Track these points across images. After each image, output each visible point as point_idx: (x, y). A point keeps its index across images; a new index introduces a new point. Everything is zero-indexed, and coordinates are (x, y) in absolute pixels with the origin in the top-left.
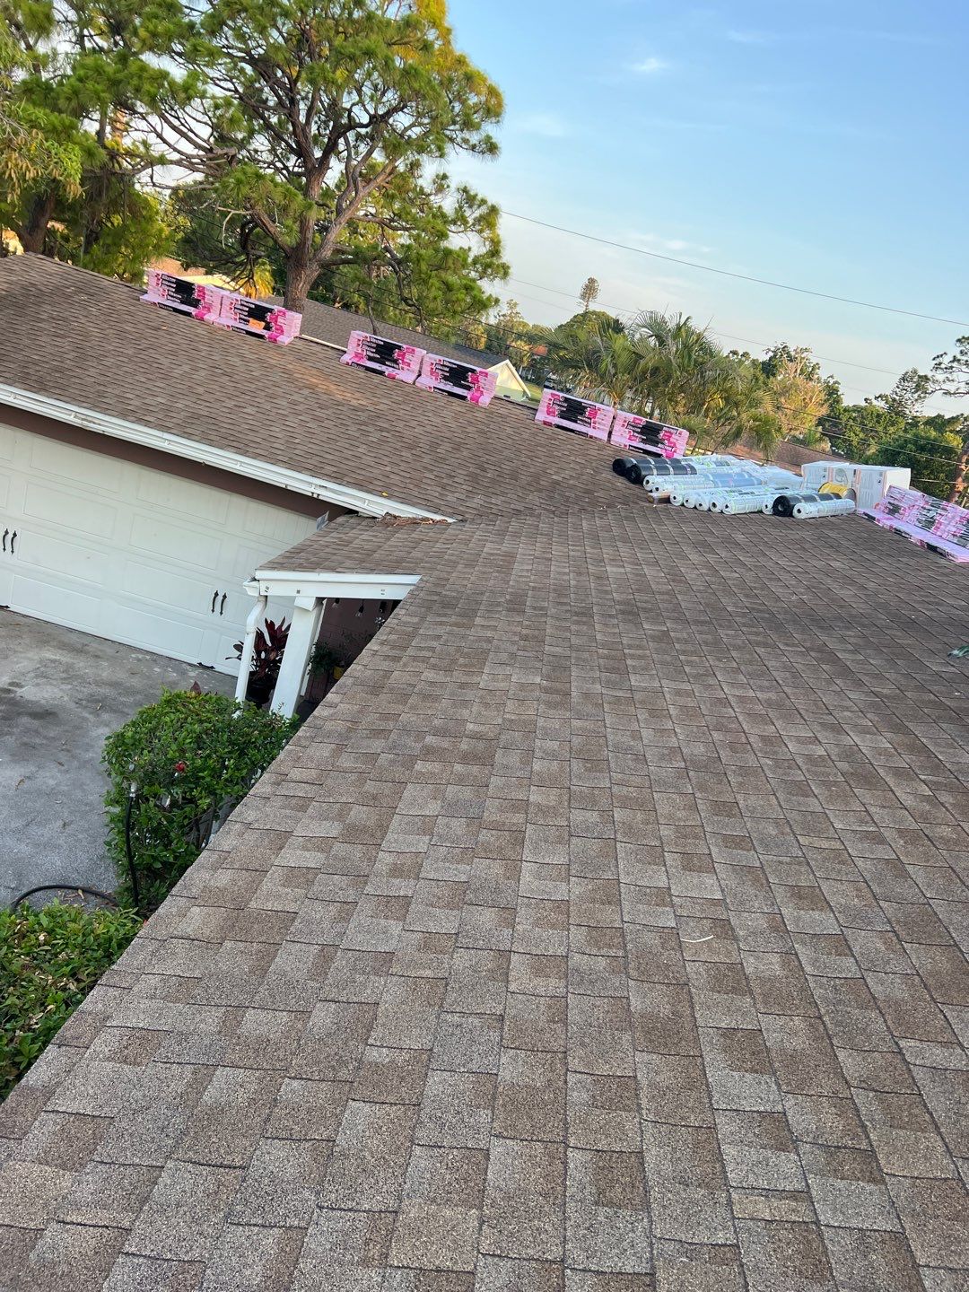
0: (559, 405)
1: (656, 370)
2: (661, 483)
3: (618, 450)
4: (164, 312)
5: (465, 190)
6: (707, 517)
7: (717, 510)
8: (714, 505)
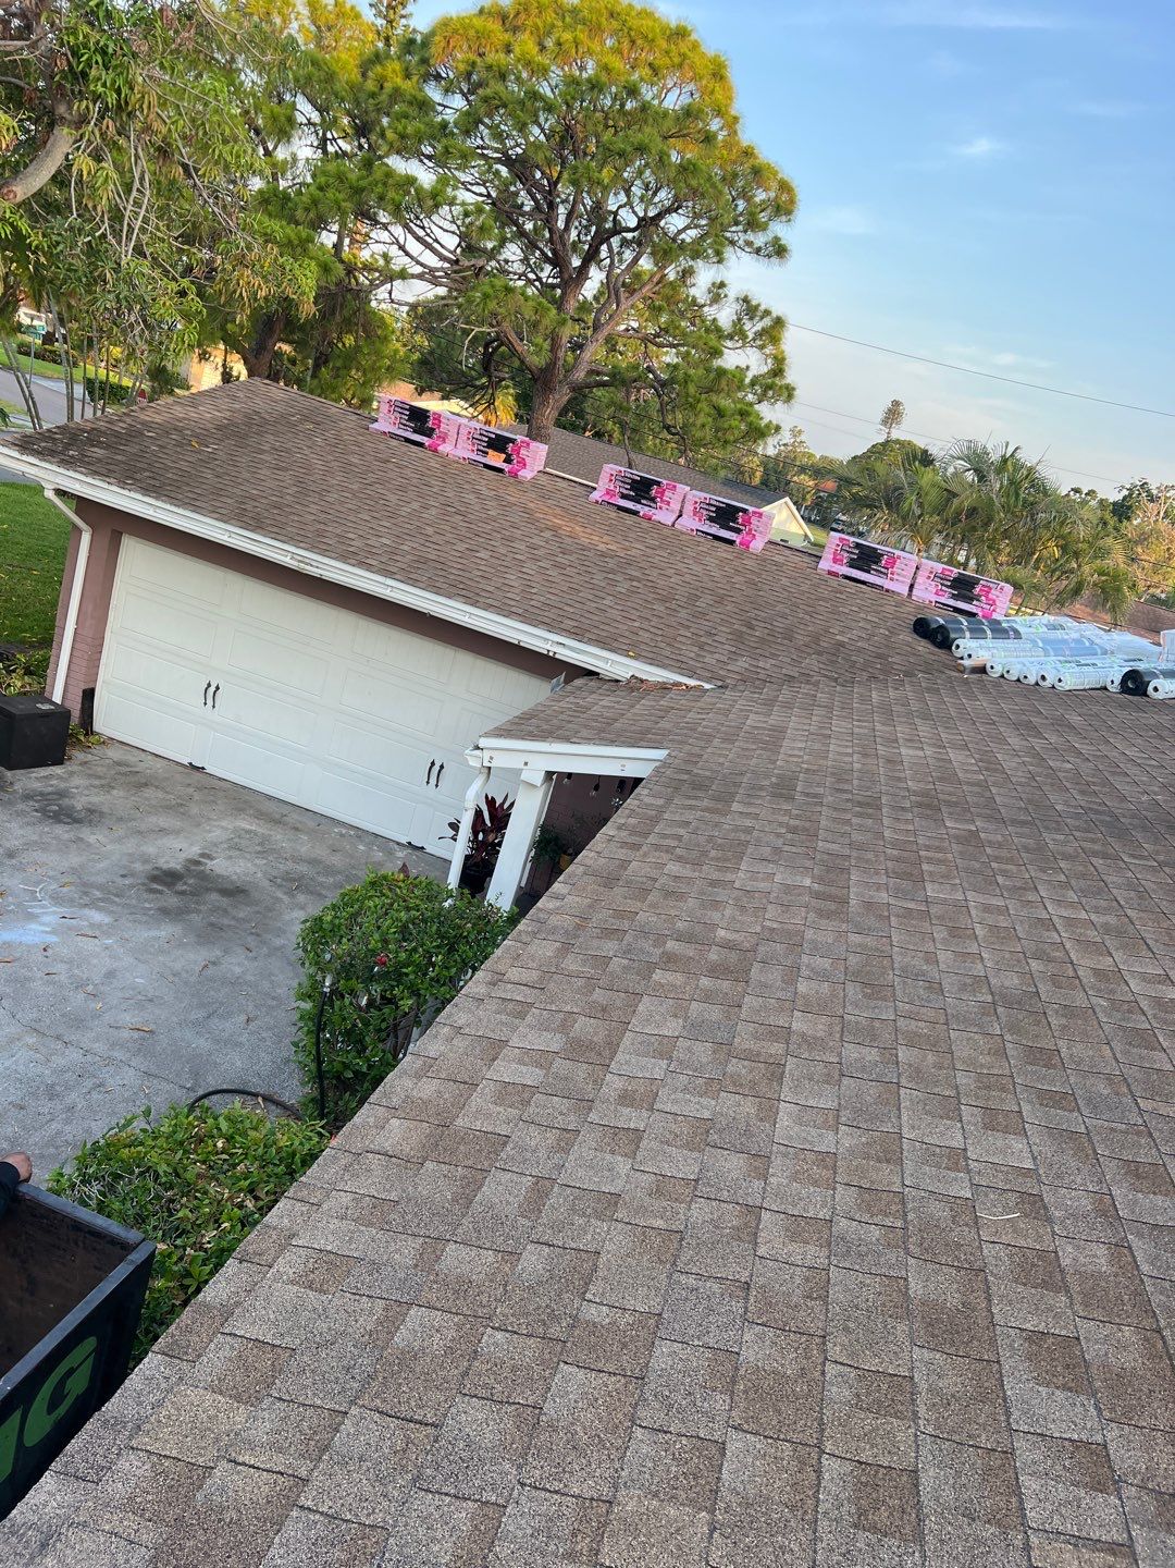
0: (848, 552)
1: (973, 511)
2: (973, 649)
3: (921, 607)
4: (394, 443)
5: (746, 300)
6: (1033, 692)
7: (1047, 684)
8: (1043, 678)
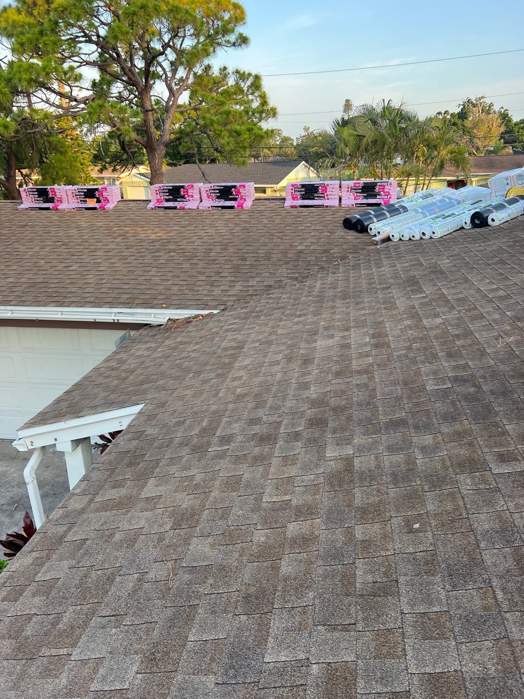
1: (375, 142)
3: (348, 210)
4: (33, 212)
5: (237, 72)
7: (427, 237)
8: (424, 234)
